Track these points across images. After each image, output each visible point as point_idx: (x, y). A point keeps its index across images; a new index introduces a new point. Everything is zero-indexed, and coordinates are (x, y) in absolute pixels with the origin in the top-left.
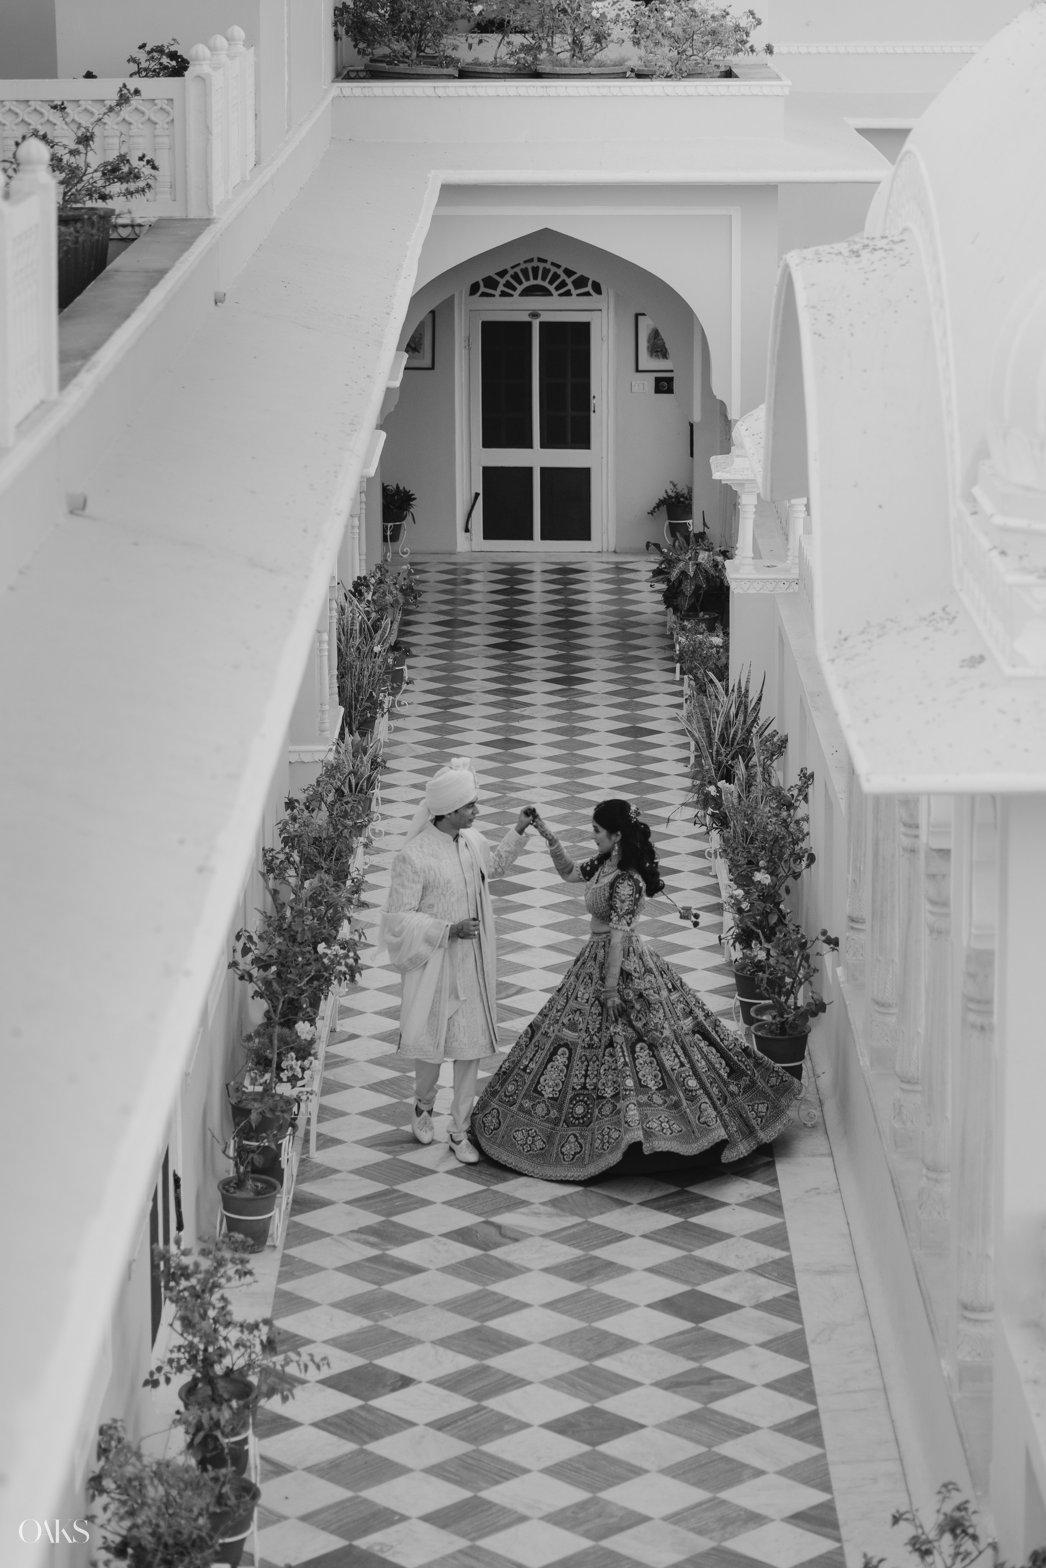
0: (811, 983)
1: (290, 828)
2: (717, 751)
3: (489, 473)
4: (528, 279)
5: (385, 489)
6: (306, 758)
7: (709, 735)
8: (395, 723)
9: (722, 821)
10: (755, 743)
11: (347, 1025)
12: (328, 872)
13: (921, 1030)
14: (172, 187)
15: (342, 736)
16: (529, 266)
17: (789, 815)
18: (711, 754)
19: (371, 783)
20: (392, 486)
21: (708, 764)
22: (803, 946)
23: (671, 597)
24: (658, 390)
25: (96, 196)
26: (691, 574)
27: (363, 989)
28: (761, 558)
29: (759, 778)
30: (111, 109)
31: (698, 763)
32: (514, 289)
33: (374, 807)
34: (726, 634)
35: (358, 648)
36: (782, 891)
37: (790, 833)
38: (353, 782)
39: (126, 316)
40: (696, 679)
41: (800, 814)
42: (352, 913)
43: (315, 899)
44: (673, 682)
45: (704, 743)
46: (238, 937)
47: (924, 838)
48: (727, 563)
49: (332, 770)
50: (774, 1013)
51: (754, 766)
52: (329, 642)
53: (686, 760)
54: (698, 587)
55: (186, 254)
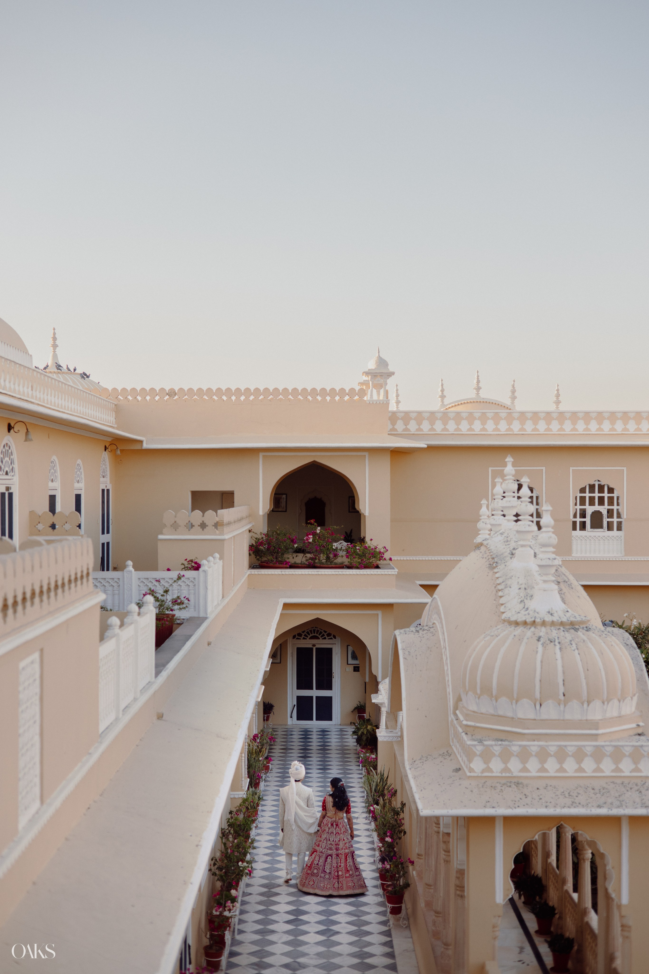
0: (405, 877)
1: (230, 821)
2: (374, 795)
3: (299, 698)
4: (312, 634)
5: (264, 703)
6: (236, 796)
7: (371, 789)
8: (266, 784)
9: (375, 818)
10: (386, 792)
11: (249, 890)
12: (243, 836)
13: (442, 895)
14: (195, 607)
15: (248, 788)
16: (312, 629)
17: (397, 817)
18: (371, 795)
19: (258, 805)
20: (267, 702)
21: (371, 799)
22: (402, 864)
23: (359, 741)
24: (355, 671)
25: (169, 610)
26: (365, 733)
27: (254, 877)
28: (388, 729)
29: (387, 804)
30: (175, 581)
31: (367, 798)
32: (307, 637)
33: (259, 813)
34: (377, 754)
35: (254, 759)
36: (395, 844)
37: (398, 824)
38: (252, 804)
39: (178, 651)
40: (367, 769)
41: (401, 817)
42: (251, 851)
43: (238, 846)
44: (359, 770)
45: (369, 792)
46: (212, 860)
47: (441, 829)
48: (377, 730)
49: (245, 801)
50: (393, 887)
51: (386, 800)
52: (245, 757)
53: (364, 797)
54: (367, 738)
55: (198, 630)
